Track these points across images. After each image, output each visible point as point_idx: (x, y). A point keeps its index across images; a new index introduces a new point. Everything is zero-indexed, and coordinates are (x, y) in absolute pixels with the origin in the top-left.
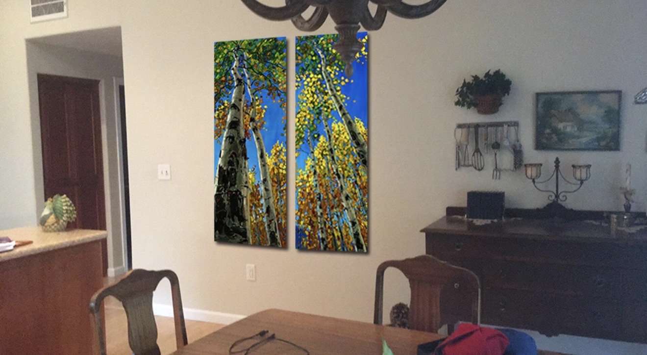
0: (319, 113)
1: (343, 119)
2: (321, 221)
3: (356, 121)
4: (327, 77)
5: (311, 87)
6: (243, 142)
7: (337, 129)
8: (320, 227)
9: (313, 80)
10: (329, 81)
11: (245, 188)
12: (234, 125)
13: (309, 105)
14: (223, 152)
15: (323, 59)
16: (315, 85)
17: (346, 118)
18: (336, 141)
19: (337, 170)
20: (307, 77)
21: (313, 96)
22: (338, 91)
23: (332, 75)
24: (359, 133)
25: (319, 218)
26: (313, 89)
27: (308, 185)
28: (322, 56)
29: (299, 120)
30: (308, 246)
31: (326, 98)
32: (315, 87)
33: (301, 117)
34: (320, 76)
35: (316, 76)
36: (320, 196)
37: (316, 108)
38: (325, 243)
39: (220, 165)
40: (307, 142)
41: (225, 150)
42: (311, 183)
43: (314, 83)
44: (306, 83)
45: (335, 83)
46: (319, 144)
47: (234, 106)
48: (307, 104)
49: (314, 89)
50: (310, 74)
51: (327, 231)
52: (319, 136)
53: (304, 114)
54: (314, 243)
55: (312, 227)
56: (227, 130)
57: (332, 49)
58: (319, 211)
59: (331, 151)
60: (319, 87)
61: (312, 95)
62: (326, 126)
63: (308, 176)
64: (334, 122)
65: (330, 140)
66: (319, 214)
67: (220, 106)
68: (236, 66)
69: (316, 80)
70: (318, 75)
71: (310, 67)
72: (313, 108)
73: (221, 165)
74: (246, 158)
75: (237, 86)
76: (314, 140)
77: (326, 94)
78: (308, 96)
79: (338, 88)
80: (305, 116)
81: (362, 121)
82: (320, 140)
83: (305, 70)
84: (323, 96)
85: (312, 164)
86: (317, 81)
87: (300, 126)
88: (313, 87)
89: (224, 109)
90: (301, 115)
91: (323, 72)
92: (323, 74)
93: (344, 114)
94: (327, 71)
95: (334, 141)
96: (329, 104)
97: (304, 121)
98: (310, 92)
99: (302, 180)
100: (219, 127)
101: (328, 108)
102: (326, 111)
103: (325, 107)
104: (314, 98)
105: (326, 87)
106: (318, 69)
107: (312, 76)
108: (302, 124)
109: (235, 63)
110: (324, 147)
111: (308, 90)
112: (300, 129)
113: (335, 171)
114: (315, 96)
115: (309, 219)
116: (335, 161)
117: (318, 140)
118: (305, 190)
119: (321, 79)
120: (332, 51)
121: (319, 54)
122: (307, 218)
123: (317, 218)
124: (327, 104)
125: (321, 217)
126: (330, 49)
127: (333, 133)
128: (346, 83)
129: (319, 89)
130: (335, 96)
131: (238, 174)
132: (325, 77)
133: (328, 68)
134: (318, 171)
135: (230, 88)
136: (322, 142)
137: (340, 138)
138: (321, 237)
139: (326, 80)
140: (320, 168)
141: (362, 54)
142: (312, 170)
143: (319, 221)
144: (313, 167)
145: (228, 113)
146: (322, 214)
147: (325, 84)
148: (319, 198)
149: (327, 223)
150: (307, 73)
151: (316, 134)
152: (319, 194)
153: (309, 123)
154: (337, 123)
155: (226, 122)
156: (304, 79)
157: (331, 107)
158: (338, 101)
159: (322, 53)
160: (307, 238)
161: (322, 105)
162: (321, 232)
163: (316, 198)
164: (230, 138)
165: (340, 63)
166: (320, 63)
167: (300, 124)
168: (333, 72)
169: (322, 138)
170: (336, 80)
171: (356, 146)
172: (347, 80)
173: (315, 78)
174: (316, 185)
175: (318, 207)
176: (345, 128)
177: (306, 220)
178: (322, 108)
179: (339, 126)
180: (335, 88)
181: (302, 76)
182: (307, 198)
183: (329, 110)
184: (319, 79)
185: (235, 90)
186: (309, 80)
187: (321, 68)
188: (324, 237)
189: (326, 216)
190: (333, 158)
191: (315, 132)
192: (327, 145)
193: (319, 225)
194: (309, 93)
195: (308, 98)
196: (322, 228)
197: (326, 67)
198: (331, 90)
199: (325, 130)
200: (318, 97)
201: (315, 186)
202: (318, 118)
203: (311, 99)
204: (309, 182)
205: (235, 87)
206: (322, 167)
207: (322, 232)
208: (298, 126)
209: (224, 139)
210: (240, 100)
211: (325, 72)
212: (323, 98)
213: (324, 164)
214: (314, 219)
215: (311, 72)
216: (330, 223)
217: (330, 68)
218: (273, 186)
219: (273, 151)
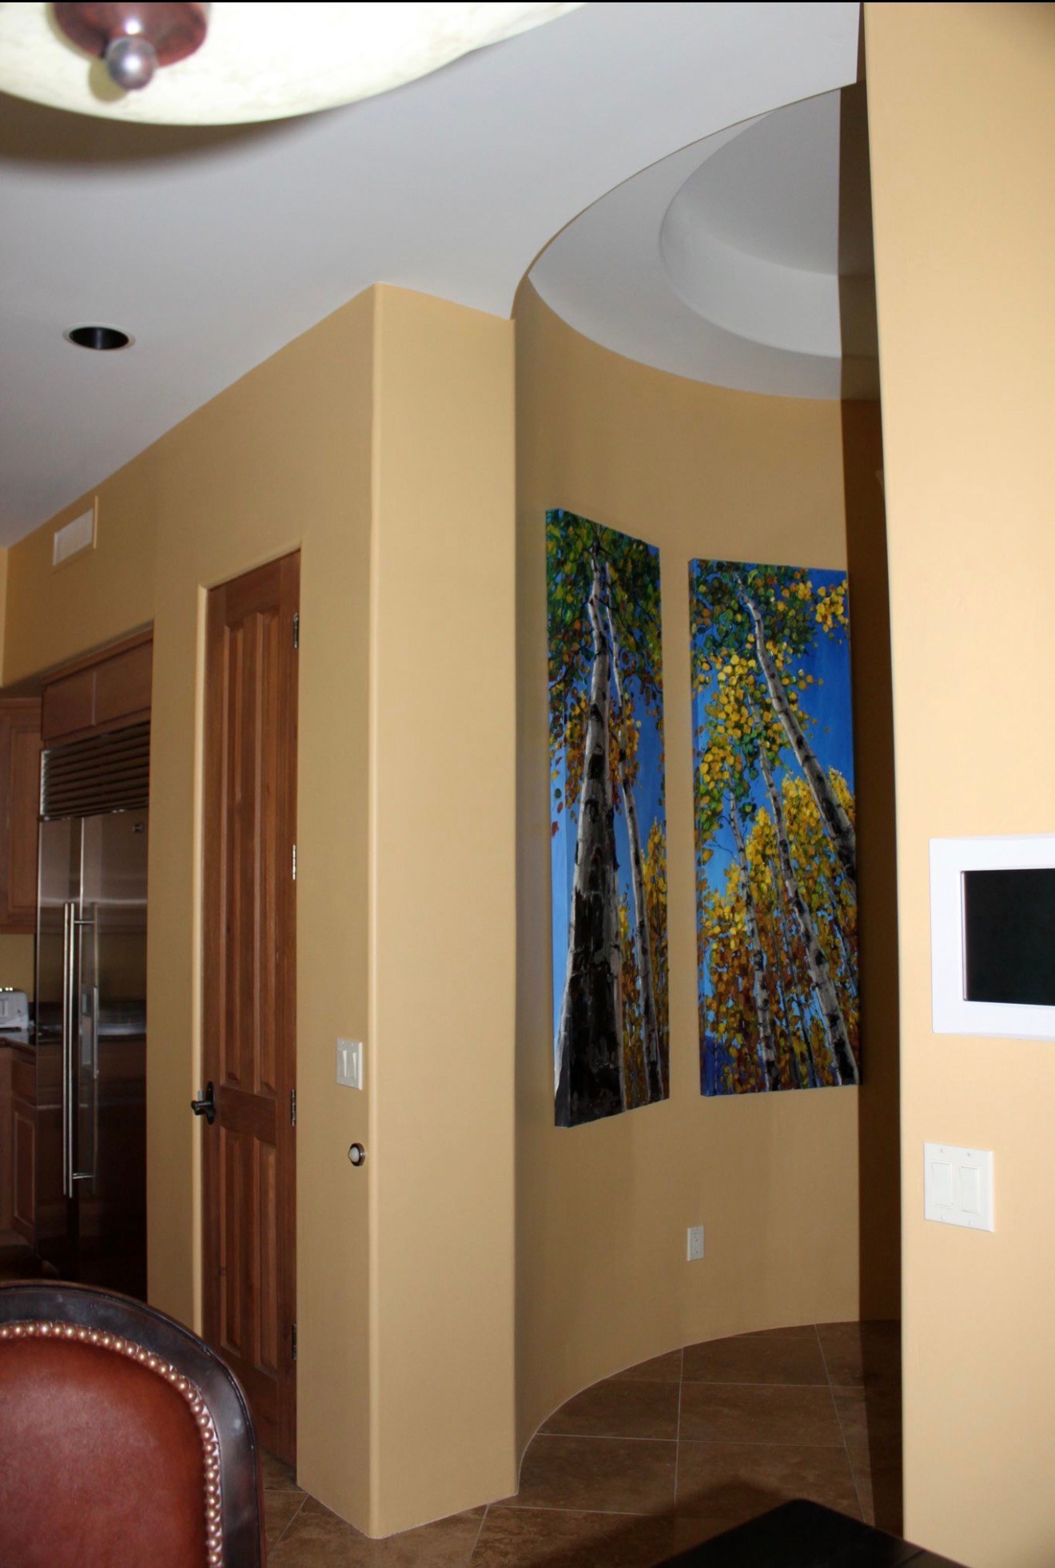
0: (754, 755)
1: (805, 770)
2: (764, 1020)
3: (832, 777)
4: (768, 667)
5: (734, 688)
6: (610, 817)
7: (792, 793)
8: (762, 1035)
9: (739, 671)
10: (772, 676)
11: (616, 951)
12: (597, 763)
13: (730, 731)
14: (580, 846)
15: (758, 621)
16: (743, 683)
17: (812, 769)
18: (792, 824)
19: (796, 893)
20: (725, 663)
21: (739, 711)
22: (793, 702)
23: (779, 664)
24: (839, 806)
25: (760, 1013)
26: (740, 693)
27: (733, 931)
28: (756, 615)
29: (710, 768)
30: (737, 1084)
31: (768, 716)
32: (742, 688)
33: (713, 761)
34: (752, 663)
35: (744, 662)
36: (762, 958)
37: (747, 739)
38: (774, 1072)
39: (576, 888)
40: (730, 823)
41: (585, 841)
42: (740, 926)
43: (740, 678)
44: (722, 677)
45: (786, 681)
46: (755, 828)
47: (596, 712)
48: (726, 729)
49: (742, 691)
50: (730, 656)
51: (777, 1044)
52: (754, 807)
53: (722, 753)
54: (750, 1075)
55: (747, 1036)
56: (586, 779)
57: (776, 600)
58: (759, 995)
59: (784, 845)
60: (751, 689)
61: (736, 707)
62: (771, 786)
63: (733, 910)
64: (787, 775)
65: (779, 821)
66: (759, 1002)
67: (573, 706)
68: (596, 596)
69: (746, 670)
70: (748, 659)
71: (731, 639)
72: (741, 739)
73: (578, 888)
74: (616, 867)
75: (599, 654)
76: (744, 820)
77: (768, 707)
78: (728, 709)
79: (793, 696)
80: (723, 759)
81: (843, 776)
82: (757, 819)
83: (721, 645)
84: (762, 711)
85: (743, 879)
86: (748, 675)
87: (712, 785)
88: (738, 687)
89: (580, 716)
90: (714, 755)
91: (759, 655)
92: (760, 658)
93: (807, 759)
94: (767, 650)
95: (788, 824)
96: (775, 732)
97: (722, 771)
98: (732, 699)
99: (721, 919)
100: (573, 771)
101: (773, 741)
102: (770, 750)
103: (767, 739)
104: (741, 716)
105: (767, 691)
106: (748, 646)
107: (735, 659)
108: (716, 778)
109: (595, 590)
110: (767, 836)
111: (727, 696)
112: (712, 789)
113: (791, 894)
114: (744, 711)
115: (738, 1016)
116: (791, 872)
117: (753, 819)
118: (727, 946)
119: (755, 669)
120: (776, 605)
121: (748, 608)
122: (734, 1015)
123: (756, 1013)
124: (770, 732)
125: (764, 1010)
126: (772, 599)
127: (785, 802)
128: (808, 684)
129: (752, 695)
130: (786, 712)
131: (605, 910)
132: (763, 667)
133: (769, 645)
134: (755, 895)
135: (589, 657)
136: (761, 823)
137: (801, 817)
138: (765, 1058)
139: (766, 674)
140: (759, 887)
141: (838, 622)
142: (743, 894)
143: (761, 1021)
144: (744, 886)
145: (587, 729)
146: (766, 1002)
147: (766, 684)
148: (760, 964)
149: (778, 1023)
150: (724, 651)
151: (749, 804)
152: (760, 953)
153: (732, 776)
154: (793, 778)
155: (582, 756)
156: (718, 666)
157: (779, 741)
158: (793, 727)
159: (755, 608)
160: (735, 1065)
161: (759, 735)
162: (764, 1048)
163: (752, 963)
164: (591, 803)
165: (794, 636)
166: (751, 629)
167: (712, 779)
168: (780, 656)
169: (761, 816)
170: (788, 677)
171: (834, 835)
172: (810, 679)
173: (742, 666)
174: (753, 931)
175: (757, 985)
176: (809, 792)
177: (732, 1019)
178: (759, 742)
179: (797, 787)
180: (787, 695)
181: (712, 658)
182: (732, 966)
183: (775, 748)
184: (751, 669)
185: (595, 664)
186: (728, 669)
187: (754, 644)
188: (772, 1058)
189: (775, 1008)
190: (787, 862)
191: (744, 800)
192: (773, 832)
193: (761, 1029)
194: (729, 702)
195: (728, 715)
196: (767, 1038)
197: (765, 643)
198: (779, 699)
199: (769, 795)
200: (750, 716)
201: (749, 934)
202: (752, 765)
203: (734, 717)
204: (736, 924)
205: (595, 658)
206: (764, 887)
207: (768, 1046)
208: (709, 783)
209: (582, 807)
210: (604, 697)
211: (763, 655)
212: (762, 716)
213: (768, 880)
214: (750, 1017)
215: (733, 651)
216: (784, 1023)
217: (775, 646)
218: (652, 939)
219: (651, 845)
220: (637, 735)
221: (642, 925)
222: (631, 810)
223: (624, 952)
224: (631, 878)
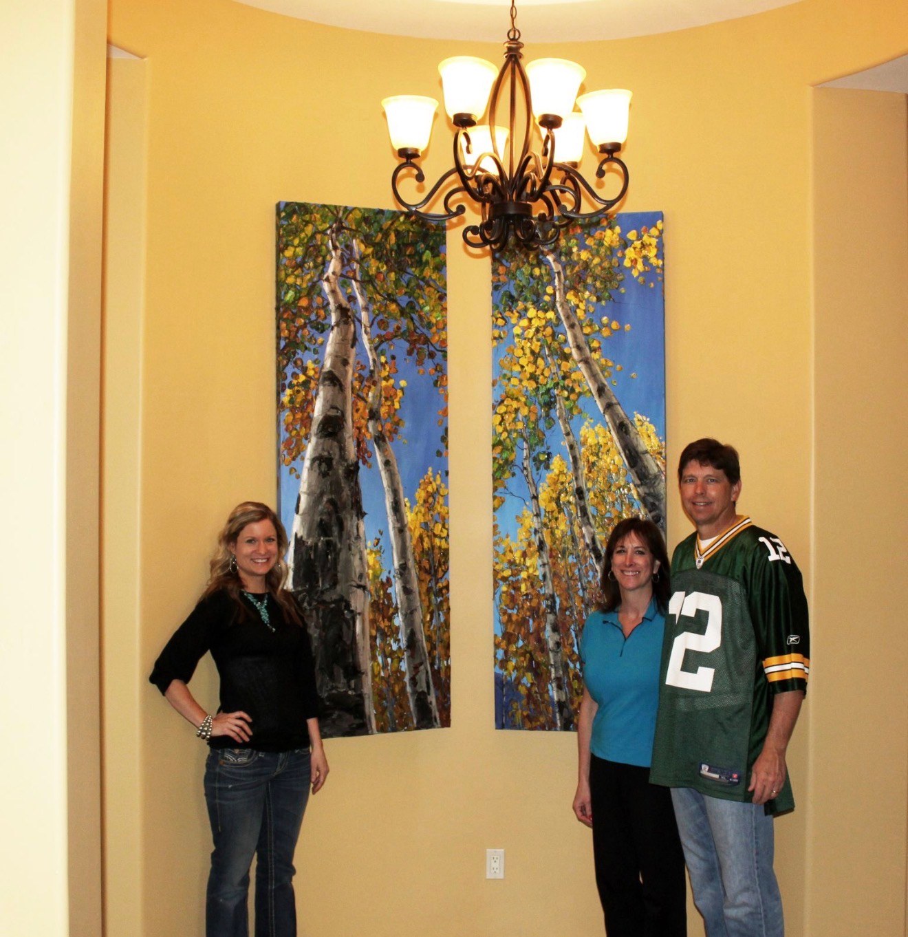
0: (549, 405)
1: (607, 418)
2: (555, 662)
3: (638, 424)
4: (568, 318)
5: (530, 340)
6: (352, 472)
7: (591, 441)
8: (553, 676)
9: (536, 323)
10: (572, 326)
11: (360, 591)
12: (332, 427)
13: (525, 383)
14: (304, 499)
15: (559, 273)
16: (540, 335)
17: (614, 416)
18: (590, 472)
19: (593, 540)
20: (520, 317)
21: (535, 362)
22: (593, 350)
23: (580, 313)
24: (647, 452)
25: (551, 655)
26: (536, 346)
27: (524, 575)
28: (556, 267)
29: (503, 419)
30: (526, 720)
31: (566, 366)
32: (538, 340)
33: (506, 413)
34: (551, 315)
35: (541, 314)
36: (554, 602)
37: (542, 390)
38: (565, 713)
39: (296, 535)
40: (523, 472)
41: (310, 494)
42: (531, 571)
43: (537, 331)
44: (517, 330)
45: (587, 330)
46: (549, 476)
47: (333, 379)
48: (521, 381)
49: (539, 343)
50: (526, 310)
51: (570, 685)
52: (549, 455)
53: (515, 405)
54: (541, 713)
55: (537, 675)
56: (314, 440)
57: (579, 250)
58: (550, 637)
59: (580, 493)
60: (549, 340)
61: (532, 359)
62: (568, 434)
63: (524, 555)
64: (586, 423)
65: (576, 468)
66: (551, 644)
67: (295, 375)
68: (334, 273)
69: (544, 322)
70: (546, 311)
71: (527, 293)
72: (537, 389)
73: (299, 536)
74: (361, 514)
75: (337, 324)
76: (538, 469)
77: (566, 357)
78: (523, 361)
79: (595, 344)
80: (517, 410)
81: (650, 422)
82: (552, 467)
83: (517, 301)
84: (559, 362)
85: (535, 524)
86: (545, 327)
87: (505, 435)
88: (534, 339)
89: (306, 384)
90: (507, 406)
91: (558, 305)
92: (560, 309)
93: (609, 406)
94: (568, 301)
95: (586, 471)
96: (574, 381)
97: (514, 420)
98: (528, 351)
99: (512, 563)
100: (294, 433)
101: (572, 390)
102: (568, 399)
103: (564, 388)
104: (537, 367)
105: (566, 341)
106: (547, 298)
107: (532, 312)
108: (508, 428)
109: (333, 266)
110: (562, 483)
111: (522, 348)
112: (504, 440)
113: (588, 541)
114: (540, 361)
115: (528, 655)
116: (588, 518)
117: (547, 467)
118: (517, 589)
119: (554, 321)
120: (579, 255)
121: (548, 261)
122: (524, 655)
123: (548, 654)
124: (567, 382)
125: (556, 652)
126: (575, 250)
127: (583, 450)
128: (613, 331)
129: (549, 348)
130: (586, 361)
131: (342, 556)
132: (563, 318)
133: (570, 296)
134: (548, 541)
135: (322, 328)
136: (556, 471)
137: (601, 463)
138: (556, 699)
139: (565, 325)
140: (552, 533)
141: (651, 264)
142: (535, 540)
143: (552, 662)
144: (536, 532)
145: (317, 394)
146: (558, 644)
147: (565, 334)
148: (552, 607)
149: (571, 665)
150: (520, 305)
151: (544, 453)
152: (552, 597)
153: (527, 427)
154: (593, 426)
155: (310, 418)
156: (514, 321)
157: (577, 390)
158: (594, 376)
159: (554, 261)
160: (524, 702)
161: (557, 385)
162: (555, 689)
163: (544, 606)
164: (323, 463)
165: (598, 284)
166: (551, 283)
167: (505, 430)
168: (582, 306)
169: (556, 463)
170: (590, 325)
171: (638, 482)
172: (614, 325)
173: (539, 318)
174: (544, 576)
175: (548, 628)
176: (611, 440)
177: (522, 659)
178: (556, 392)
179: (597, 435)
180: (588, 343)
181: (507, 314)
182: (523, 607)
183: (573, 397)
184: (548, 322)
185: (331, 336)
186: (524, 323)
187: (554, 295)
188: (563, 699)
189: (567, 650)
190: (584, 511)
191: (539, 449)
192: (569, 479)
193: (553, 670)
194: (524, 354)
195: (522, 367)
196: (558, 679)
197: (565, 293)
198: (579, 348)
199: (565, 444)
200: (547, 365)
201: (541, 578)
202: (548, 415)
203: (530, 369)
204: (528, 568)
205: (332, 329)
206: (558, 533)
207: (560, 687)
208: (501, 433)
209: (307, 463)
210: (345, 363)
211: (562, 305)
212: (559, 366)
213: (563, 527)
214: (540, 658)
215: (529, 305)
216: (578, 665)
217: (576, 296)
218: (420, 581)
219: (420, 494)
220: (400, 394)
221: (404, 568)
222: (387, 463)
223: (373, 592)
224: (387, 523)
